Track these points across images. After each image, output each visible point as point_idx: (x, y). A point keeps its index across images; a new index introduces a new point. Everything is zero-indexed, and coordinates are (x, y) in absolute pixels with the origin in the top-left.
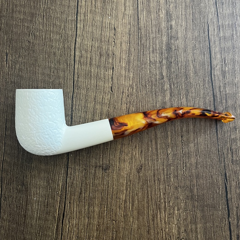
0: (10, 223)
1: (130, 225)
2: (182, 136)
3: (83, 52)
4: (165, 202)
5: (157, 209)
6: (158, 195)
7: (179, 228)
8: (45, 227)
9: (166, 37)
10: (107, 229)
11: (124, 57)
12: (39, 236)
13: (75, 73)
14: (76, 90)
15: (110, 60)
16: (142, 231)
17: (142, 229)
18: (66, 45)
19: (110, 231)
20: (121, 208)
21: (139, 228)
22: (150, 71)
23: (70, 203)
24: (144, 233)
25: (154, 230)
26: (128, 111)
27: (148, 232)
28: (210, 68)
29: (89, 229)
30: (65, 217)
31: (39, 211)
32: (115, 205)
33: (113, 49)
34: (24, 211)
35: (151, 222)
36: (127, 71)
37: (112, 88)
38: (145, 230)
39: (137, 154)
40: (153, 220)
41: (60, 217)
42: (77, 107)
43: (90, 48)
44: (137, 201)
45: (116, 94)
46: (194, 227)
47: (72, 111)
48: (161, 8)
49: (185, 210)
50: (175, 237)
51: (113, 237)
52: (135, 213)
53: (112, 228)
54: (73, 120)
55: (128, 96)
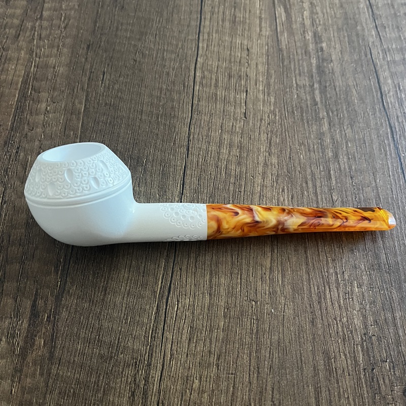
0: (80, 301)
1: (281, 309)
2: (351, 178)
3: (206, 73)
4: (336, 274)
5: (324, 284)
6: (323, 261)
7: (365, 317)
8: (138, 310)
9: (316, 59)
10: (242, 315)
11: (261, 79)
12: (125, 323)
13: (195, 96)
14: (195, 116)
15: (243, 83)
16: (302, 320)
17: (301, 317)
18: (183, 65)
19: (247, 320)
20: (264, 280)
21: (296, 315)
22: (297, 96)
23: (181, 269)
24: (306, 324)
25: (322, 320)
26: (270, 143)
27: (313, 322)
28: (379, 94)
29: (211, 314)
30: (171, 292)
31: (129, 282)
32: (254, 276)
33: (246, 70)
34: (104, 281)
35: (317, 306)
36: (266, 95)
37: (245, 114)
38: (307, 319)
39: (286, 200)
40: (319, 302)
41: (163, 292)
42: (196, 136)
43: (216, 69)
44: (289, 270)
45: (251, 122)
46: (389, 315)
47: (188, 141)
48: (306, 30)
49: (370, 288)
50: (360, 333)
51: (253, 330)
52: (288, 288)
53: (250, 314)
54: (189, 152)
55: (269, 124)
